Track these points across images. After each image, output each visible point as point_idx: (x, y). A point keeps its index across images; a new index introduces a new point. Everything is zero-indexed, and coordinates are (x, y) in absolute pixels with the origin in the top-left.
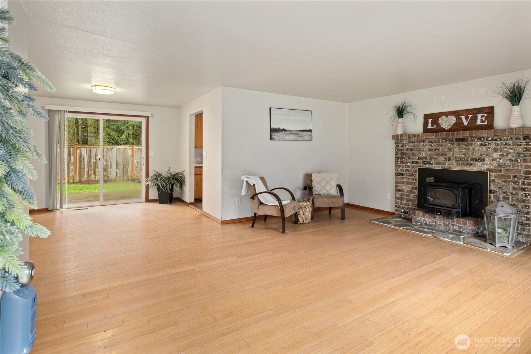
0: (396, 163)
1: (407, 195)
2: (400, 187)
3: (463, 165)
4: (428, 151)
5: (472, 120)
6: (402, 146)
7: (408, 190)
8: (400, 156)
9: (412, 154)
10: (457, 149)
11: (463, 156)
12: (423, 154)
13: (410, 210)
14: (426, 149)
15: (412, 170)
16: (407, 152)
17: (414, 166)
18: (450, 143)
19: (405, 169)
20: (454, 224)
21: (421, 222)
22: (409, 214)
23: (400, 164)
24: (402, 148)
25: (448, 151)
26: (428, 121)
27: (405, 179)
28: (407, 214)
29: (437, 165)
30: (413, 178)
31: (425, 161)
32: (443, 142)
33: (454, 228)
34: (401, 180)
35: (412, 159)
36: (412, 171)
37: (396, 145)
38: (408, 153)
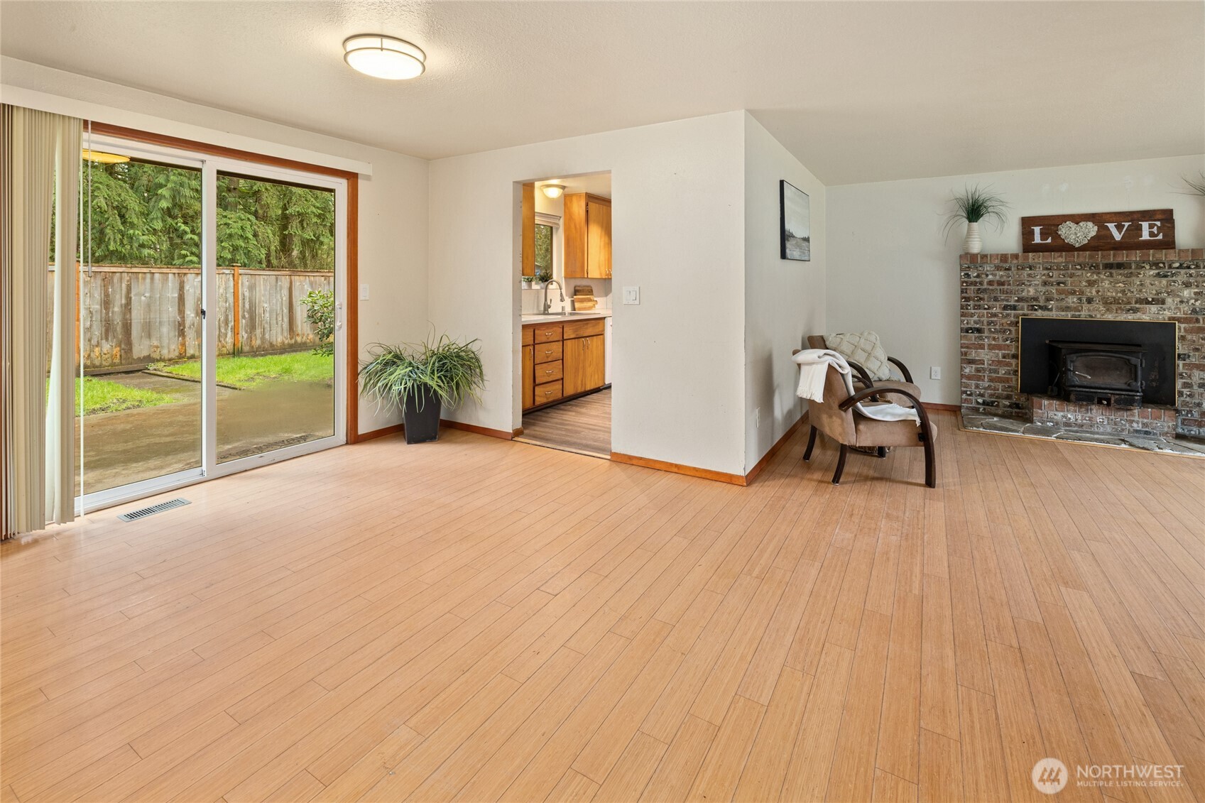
0: (962, 308)
1: (990, 370)
2: (973, 354)
3: (1119, 312)
4: (1040, 286)
5: (1131, 232)
6: (978, 276)
7: (993, 361)
8: (973, 295)
9: (1002, 292)
10: (1107, 282)
11: (1120, 295)
12: (1028, 291)
13: (1000, 398)
14: (1037, 282)
15: (1004, 321)
16: (991, 287)
17: (1008, 315)
18: (1092, 271)
19: (985, 319)
20: (1132, 419)
21: (1055, 421)
22: (997, 406)
23: (973, 311)
24: (978, 280)
25: (1086, 286)
26: (1033, 229)
27: (986, 340)
28: (992, 406)
29: (1063, 311)
30: (1005, 336)
31: (1034, 303)
32: (1077, 269)
34: (975, 341)
35: (1003, 300)
36: (1003, 324)
37: (962, 274)
38: (992, 290)
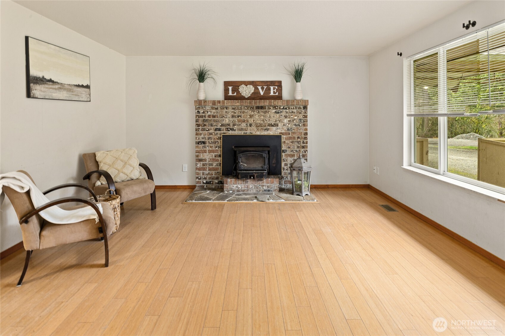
0: (196, 131)
1: (209, 164)
2: (201, 156)
3: (262, 130)
4: (231, 118)
5: (267, 91)
6: (203, 113)
7: (210, 159)
8: (201, 123)
9: (215, 121)
10: (257, 116)
11: (262, 122)
12: (226, 121)
13: (213, 179)
14: (229, 116)
15: (215, 137)
16: (209, 119)
17: (217, 134)
18: (251, 110)
19: (207, 136)
20: (263, 184)
21: (233, 190)
22: (212, 183)
23: (201, 132)
24: (203, 115)
25: (249, 118)
26: (229, 88)
27: (207, 148)
28: (210, 184)
29: (240, 131)
30: (216, 145)
31: (228, 127)
32: (245, 109)
33: (263, 188)
34: (202, 148)
35: (215, 126)
36: (215, 138)
37: (196, 111)
38: (210, 120)
